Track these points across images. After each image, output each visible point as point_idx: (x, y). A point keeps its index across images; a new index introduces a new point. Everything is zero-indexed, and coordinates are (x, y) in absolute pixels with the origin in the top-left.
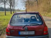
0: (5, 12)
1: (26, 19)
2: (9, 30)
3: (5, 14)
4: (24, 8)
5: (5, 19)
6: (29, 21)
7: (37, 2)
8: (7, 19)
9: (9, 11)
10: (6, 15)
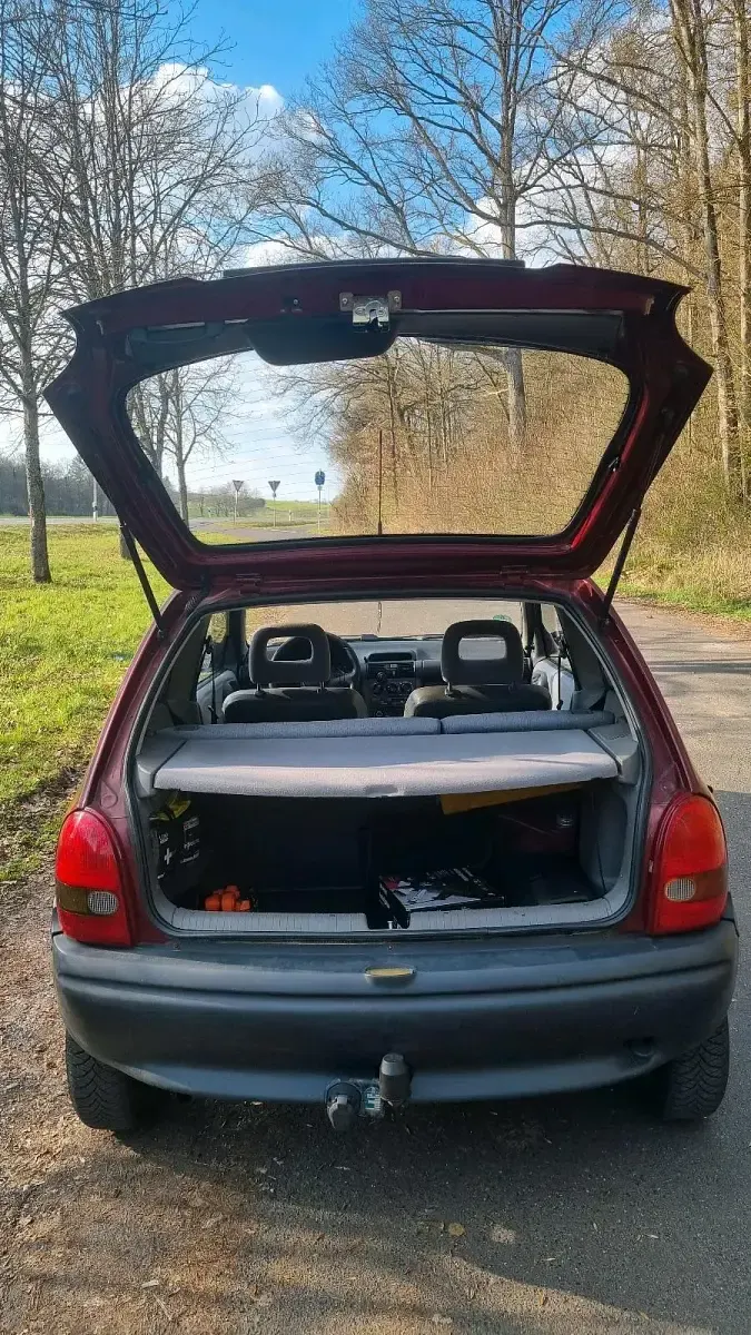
0: (29, 522)
1: (362, 655)
2: (107, 851)
3: (41, 555)
4: (320, 479)
5: (31, 649)
6: (417, 697)
7: (520, 390)
8: (61, 642)
9: (94, 519)
10: (43, 575)
